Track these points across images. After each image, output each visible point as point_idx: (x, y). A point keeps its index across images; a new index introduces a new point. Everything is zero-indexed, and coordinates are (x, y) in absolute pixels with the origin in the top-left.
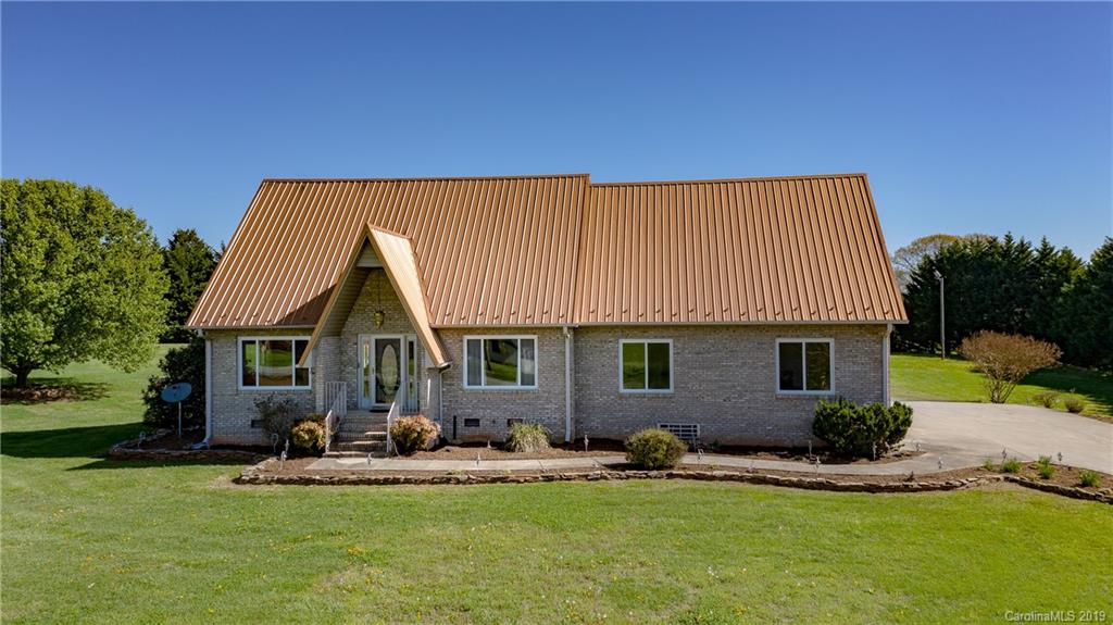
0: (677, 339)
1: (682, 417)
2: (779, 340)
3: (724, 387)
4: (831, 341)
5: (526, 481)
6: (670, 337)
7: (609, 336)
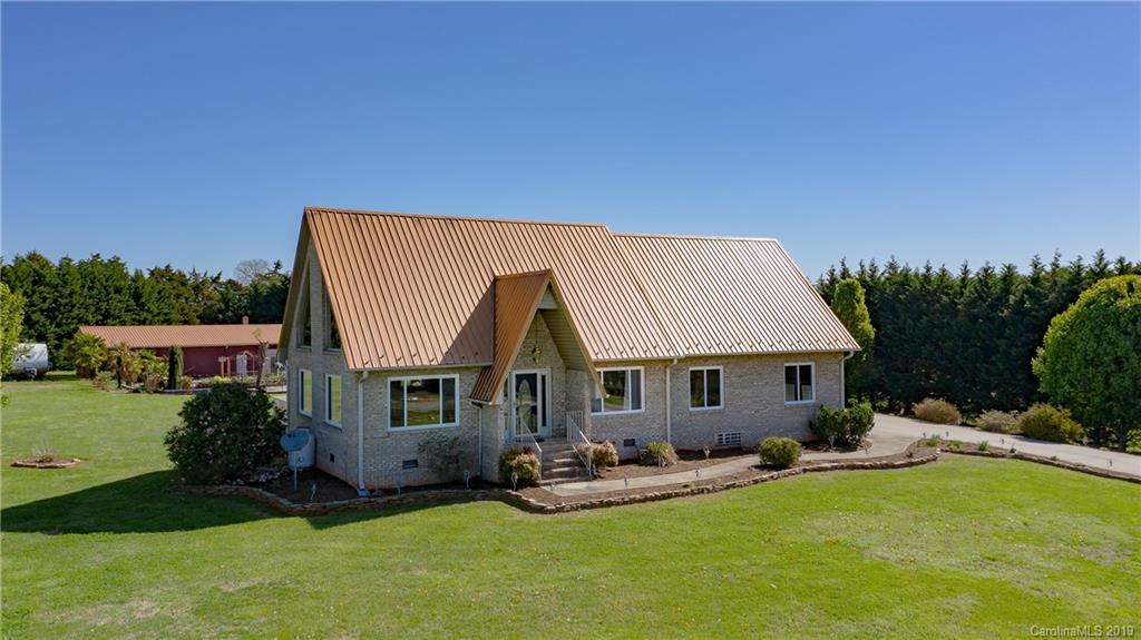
0: (726, 366)
1: (729, 428)
2: (785, 365)
4: (812, 364)
6: (722, 364)
7: (682, 365)
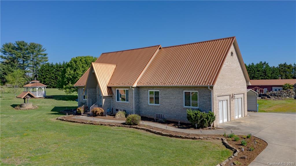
0: (160, 90)
1: (161, 112)
2: (184, 91)
3: (170, 104)
4: (198, 92)
5: (97, 125)
6: (159, 90)
7: (145, 89)
